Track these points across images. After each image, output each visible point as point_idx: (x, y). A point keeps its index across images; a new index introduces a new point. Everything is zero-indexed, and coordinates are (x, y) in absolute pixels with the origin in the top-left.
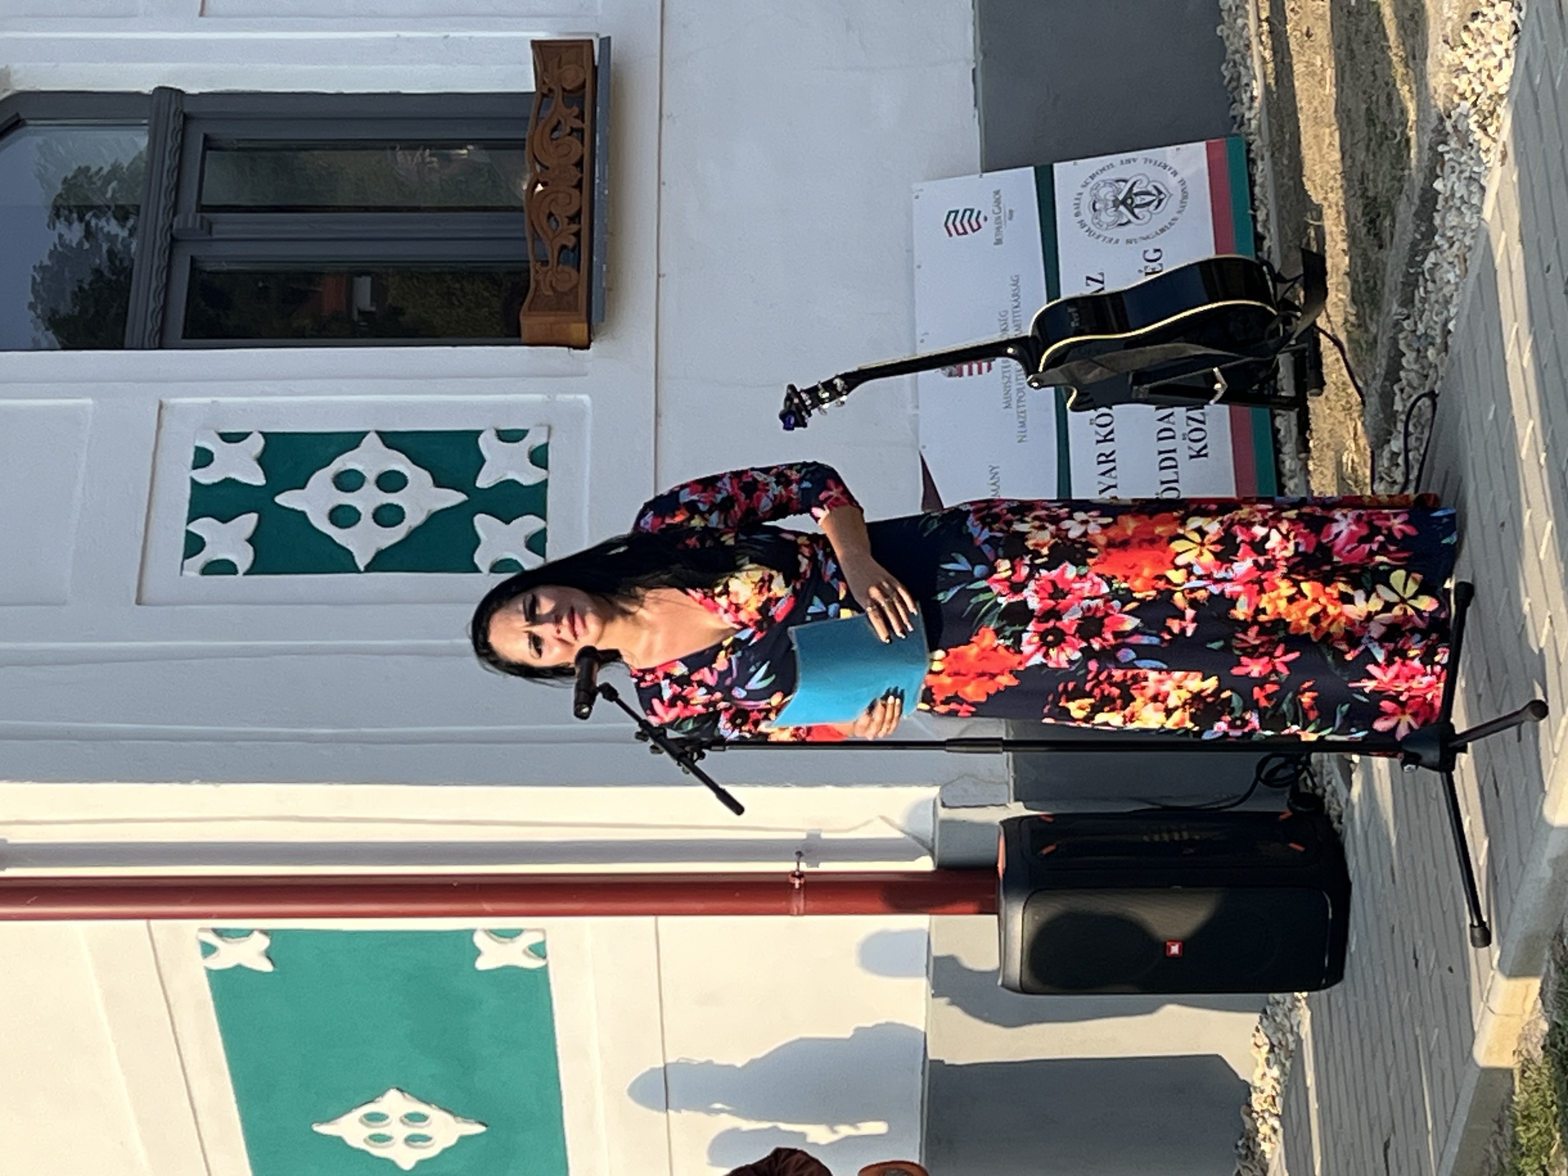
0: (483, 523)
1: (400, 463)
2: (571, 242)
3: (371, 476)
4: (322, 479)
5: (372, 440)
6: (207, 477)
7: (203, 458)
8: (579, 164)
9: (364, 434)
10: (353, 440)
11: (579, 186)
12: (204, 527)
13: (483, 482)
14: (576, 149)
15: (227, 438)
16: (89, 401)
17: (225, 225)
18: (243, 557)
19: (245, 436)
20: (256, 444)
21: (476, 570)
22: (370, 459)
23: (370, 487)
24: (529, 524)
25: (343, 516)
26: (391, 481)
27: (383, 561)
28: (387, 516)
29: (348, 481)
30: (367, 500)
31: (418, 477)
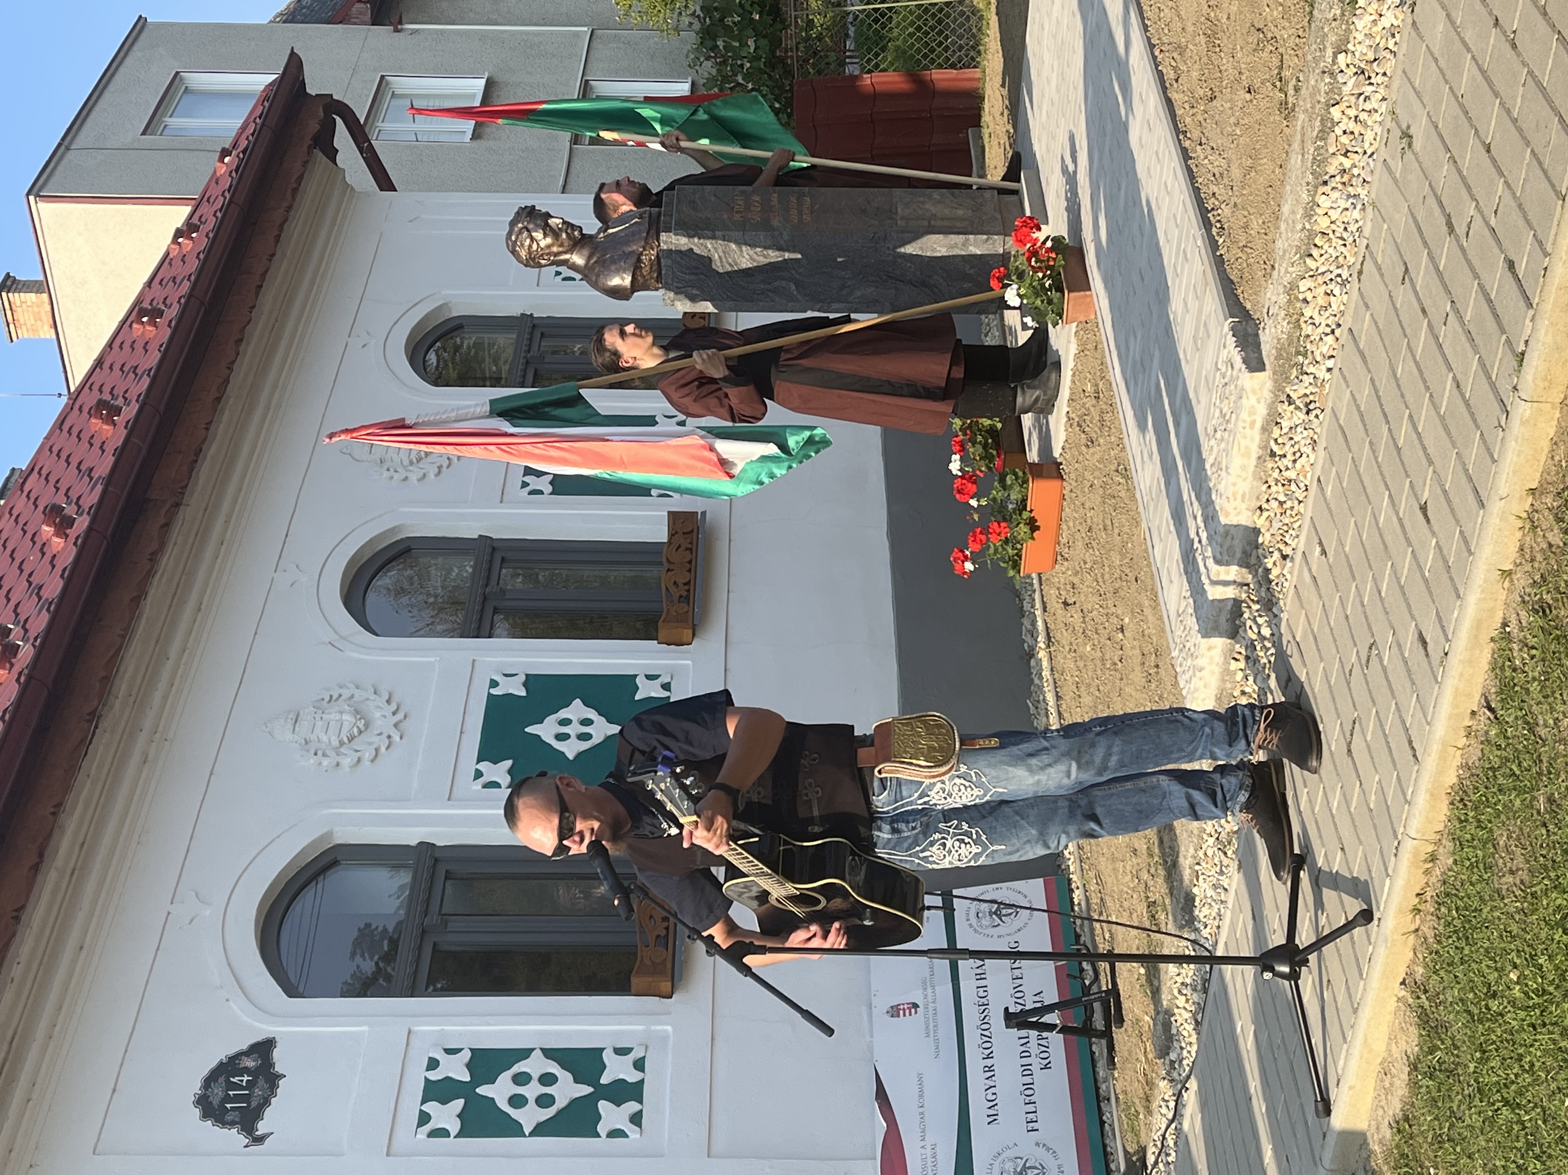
0: (604, 1106)
1: (554, 1068)
2: (663, 933)
3: (535, 1076)
4: (505, 1078)
5: (537, 1054)
6: (434, 1076)
7: (433, 1064)
9: (533, 1049)
10: (525, 1054)
12: (431, 1107)
13: (605, 1080)
15: (449, 1051)
16: (366, 1028)
17: (455, 924)
18: (454, 1127)
19: (460, 1050)
20: (466, 1055)
21: (598, 1135)
22: (535, 1065)
23: (534, 1083)
24: (632, 1107)
25: (517, 1101)
26: (548, 1079)
27: (540, 1130)
28: (544, 1101)
29: (521, 1079)
30: (532, 1091)
31: (564, 1077)
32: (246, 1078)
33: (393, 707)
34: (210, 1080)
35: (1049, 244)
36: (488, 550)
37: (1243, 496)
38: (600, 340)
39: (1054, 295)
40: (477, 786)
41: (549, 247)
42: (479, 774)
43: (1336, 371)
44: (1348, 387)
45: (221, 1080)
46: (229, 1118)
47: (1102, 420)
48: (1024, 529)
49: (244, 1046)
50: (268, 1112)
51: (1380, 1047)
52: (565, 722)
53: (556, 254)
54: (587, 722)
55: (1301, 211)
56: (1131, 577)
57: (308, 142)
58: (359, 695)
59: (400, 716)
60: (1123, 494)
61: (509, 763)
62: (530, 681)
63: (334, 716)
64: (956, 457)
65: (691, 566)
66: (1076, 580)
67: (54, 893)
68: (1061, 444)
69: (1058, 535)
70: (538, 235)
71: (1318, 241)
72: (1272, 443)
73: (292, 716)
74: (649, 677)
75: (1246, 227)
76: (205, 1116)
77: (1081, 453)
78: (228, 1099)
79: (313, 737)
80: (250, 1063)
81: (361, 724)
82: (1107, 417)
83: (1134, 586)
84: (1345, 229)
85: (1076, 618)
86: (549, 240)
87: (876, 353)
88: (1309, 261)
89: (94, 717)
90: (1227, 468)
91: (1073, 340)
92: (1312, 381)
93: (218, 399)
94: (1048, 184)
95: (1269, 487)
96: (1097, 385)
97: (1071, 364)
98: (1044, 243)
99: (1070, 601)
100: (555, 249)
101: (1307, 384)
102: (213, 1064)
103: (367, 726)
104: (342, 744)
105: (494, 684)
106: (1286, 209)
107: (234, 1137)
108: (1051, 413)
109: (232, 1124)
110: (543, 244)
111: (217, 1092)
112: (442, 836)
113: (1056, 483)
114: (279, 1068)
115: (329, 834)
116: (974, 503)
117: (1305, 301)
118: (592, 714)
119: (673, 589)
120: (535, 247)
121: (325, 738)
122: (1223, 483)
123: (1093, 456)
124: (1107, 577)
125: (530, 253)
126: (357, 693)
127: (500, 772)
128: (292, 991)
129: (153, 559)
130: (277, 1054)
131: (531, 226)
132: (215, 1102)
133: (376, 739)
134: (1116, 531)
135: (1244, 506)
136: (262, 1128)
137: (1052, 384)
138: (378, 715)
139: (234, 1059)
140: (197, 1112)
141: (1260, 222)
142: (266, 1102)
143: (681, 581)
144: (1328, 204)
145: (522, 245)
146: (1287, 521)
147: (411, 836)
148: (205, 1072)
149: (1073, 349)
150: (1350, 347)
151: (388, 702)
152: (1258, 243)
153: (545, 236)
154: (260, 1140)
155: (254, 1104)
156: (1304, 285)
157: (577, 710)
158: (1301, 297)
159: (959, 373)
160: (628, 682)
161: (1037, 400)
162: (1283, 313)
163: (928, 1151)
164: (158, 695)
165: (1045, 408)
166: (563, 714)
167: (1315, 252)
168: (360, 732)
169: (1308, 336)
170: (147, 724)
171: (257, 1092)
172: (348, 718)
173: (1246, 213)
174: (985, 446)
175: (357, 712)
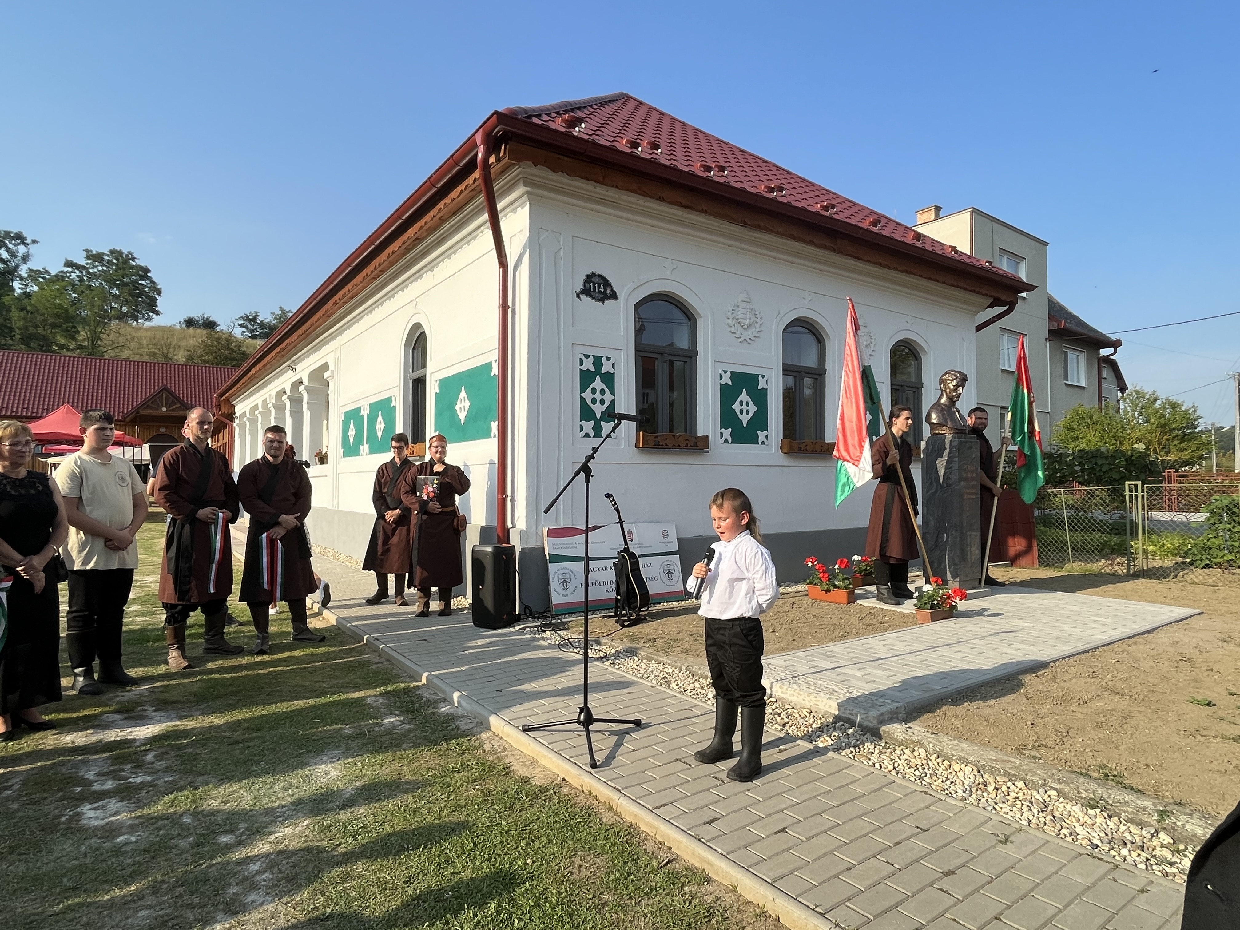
0: (592, 423)
1: (607, 404)
2: (660, 443)
3: (603, 397)
4: (603, 386)
5: (613, 398)
6: (604, 360)
7: (608, 359)
8: (679, 446)
9: (614, 396)
10: (613, 393)
11: (674, 445)
12: (591, 359)
13: (602, 423)
14: (683, 445)
15: (613, 365)
16: (622, 333)
17: (666, 366)
18: (584, 368)
19: (614, 368)
20: (612, 371)
21: (581, 421)
22: (608, 397)
23: (601, 397)
24: (592, 434)
25: (594, 391)
26: (602, 402)
27: (583, 400)
28: (594, 401)
29: (602, 392)
30: (598, 396)
31: (604, 408)
32: (602, 290)
33: (753, 338)
34: (601, 276)
35: (954, 604)
36: (820, 373)
37: (817, 705)
38: (904, 409)
39: (929, 606)
40: (721, 371)
41: (949, 387)
42: (725, 372)
43: (872, 769)
44: (863, 777)
45: (602, 281)
46: (587, 284)
47: (869, 625)
48: (826, 587)
49: (615, 289)
50: (590, 299)
51: (543, 762)
52: (747, 404)
53: (945, 391)
54: (748, 413)
55: (963, 755)
56: (796, 638)
57: (996, 295)
58: (757, 325)
59: (749, 341)
60: (834, 635)
61: (730, 383)
62: (765, 391)
63: (748, 316)
64: (860, 558)
65: (814, 452)
66: (802, 609)
67: (673, 214)
68: (863, 604)
69: (824, 601)
70: (954, 383)
71: (946, 762)
72: (841, 723)
73: (748, 300)
74: (767, 436)
75: (956, 716)
76: (588, 276)
77: (857, 613)
78: (594, 284)
79: (740, 309)
80: (608, 291)
81: (746, 326)
82: (871, 628)
83: (791, 639)
84: (952, 783)
85: (786, 609)
86: (952, 387)
87: (902, 527)
88: (935, 756)
89: (745, 224)
90: (830, 698)
91: (909, 612)
92: (871, 750)
93: (881, 265)
94: (984, 601)
95: (821, 719)
96: (887, 623)
97: (899, 610)
98: (954, 602)
99: (794, 607)
100: (948, 390)
101: (869, 747)
102: (608, 278)
103: (745, 329)
104: (737, 319)
105: (763, 376)
106: (964, 745)
107: (579, 287)
108: (878, 600)
109: (584, 286)
110: (950, 385)
111: (597, 280)
112: (700, 359)
113: (846, 602)
114: (606, 302)
115: (700, 317)
116: (837, 567)
117: (914, 751)
118: (751, 414)
119: (804, 444)
120: (949, 382)
121: (739, 313)
122: (823, 695)
123: (854, 620)
124: (799, 625)
125: (946, 380)
126: (759, 324)
127: (727, 380)
128: (637, 306)
129: (811, 243)
130: (612, 301)
131: (958, 380)
132: (593, 279)
133: (739, 332)
134: (818, 630)
135: (812, 704)
136: (583, 297)
137: (889, 601)
138: (750, 332)
139: (610, 285)
140: (589, 273)
141: (959, 726)
142: (593, 298)
143: (808, 448)
144: (967, 773)
145: (949, 376)
146: (802, 727)
147: (700, 348)
148: (604, 275)
149: (905, 611)
150: (885, 781)
151: (755, 337)
152: (947, 724)
153: (954, 386)
154: (578, 296)
155: (592, 293)
156: (922, 750)
157: (753, 408)
158: (916, 749)
159: (892, 561)
160: (765, 428)
161: (883, 595)
162: (907, 738)
163: (574, 545)
164: (755, 249)
165: (879, 597)
166: (751, 403)
167: (939, 760)
168: (742, 326)
169: (895, 750)
170: (743, 246)
171: (597, 294)
172: (747, 322)
173: (964, 717)
174: (865, 570)
175: (750, 325)
